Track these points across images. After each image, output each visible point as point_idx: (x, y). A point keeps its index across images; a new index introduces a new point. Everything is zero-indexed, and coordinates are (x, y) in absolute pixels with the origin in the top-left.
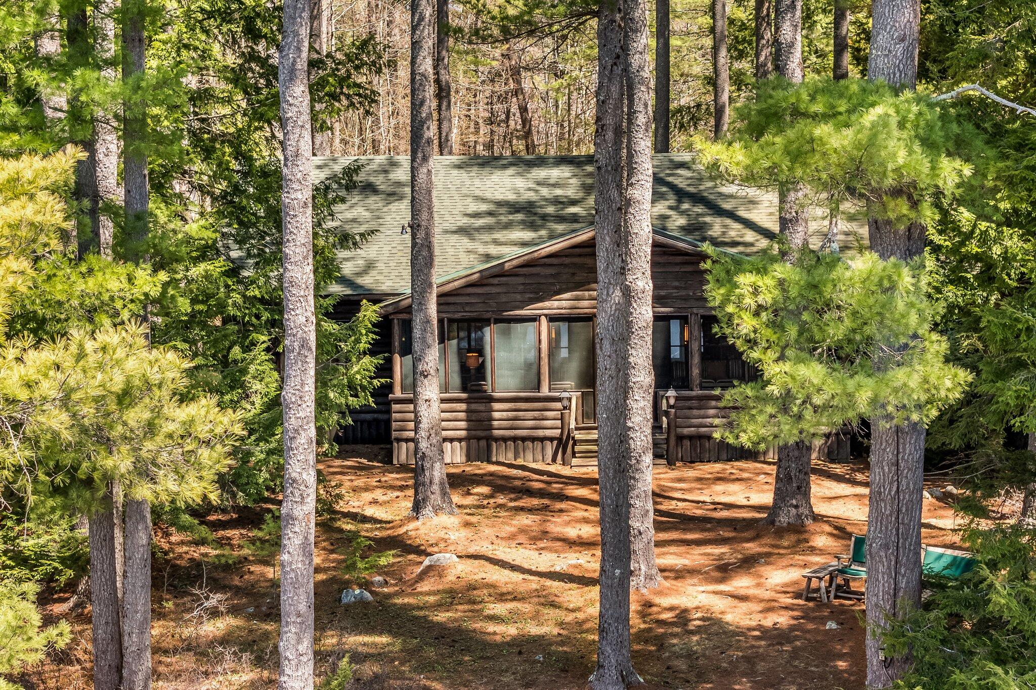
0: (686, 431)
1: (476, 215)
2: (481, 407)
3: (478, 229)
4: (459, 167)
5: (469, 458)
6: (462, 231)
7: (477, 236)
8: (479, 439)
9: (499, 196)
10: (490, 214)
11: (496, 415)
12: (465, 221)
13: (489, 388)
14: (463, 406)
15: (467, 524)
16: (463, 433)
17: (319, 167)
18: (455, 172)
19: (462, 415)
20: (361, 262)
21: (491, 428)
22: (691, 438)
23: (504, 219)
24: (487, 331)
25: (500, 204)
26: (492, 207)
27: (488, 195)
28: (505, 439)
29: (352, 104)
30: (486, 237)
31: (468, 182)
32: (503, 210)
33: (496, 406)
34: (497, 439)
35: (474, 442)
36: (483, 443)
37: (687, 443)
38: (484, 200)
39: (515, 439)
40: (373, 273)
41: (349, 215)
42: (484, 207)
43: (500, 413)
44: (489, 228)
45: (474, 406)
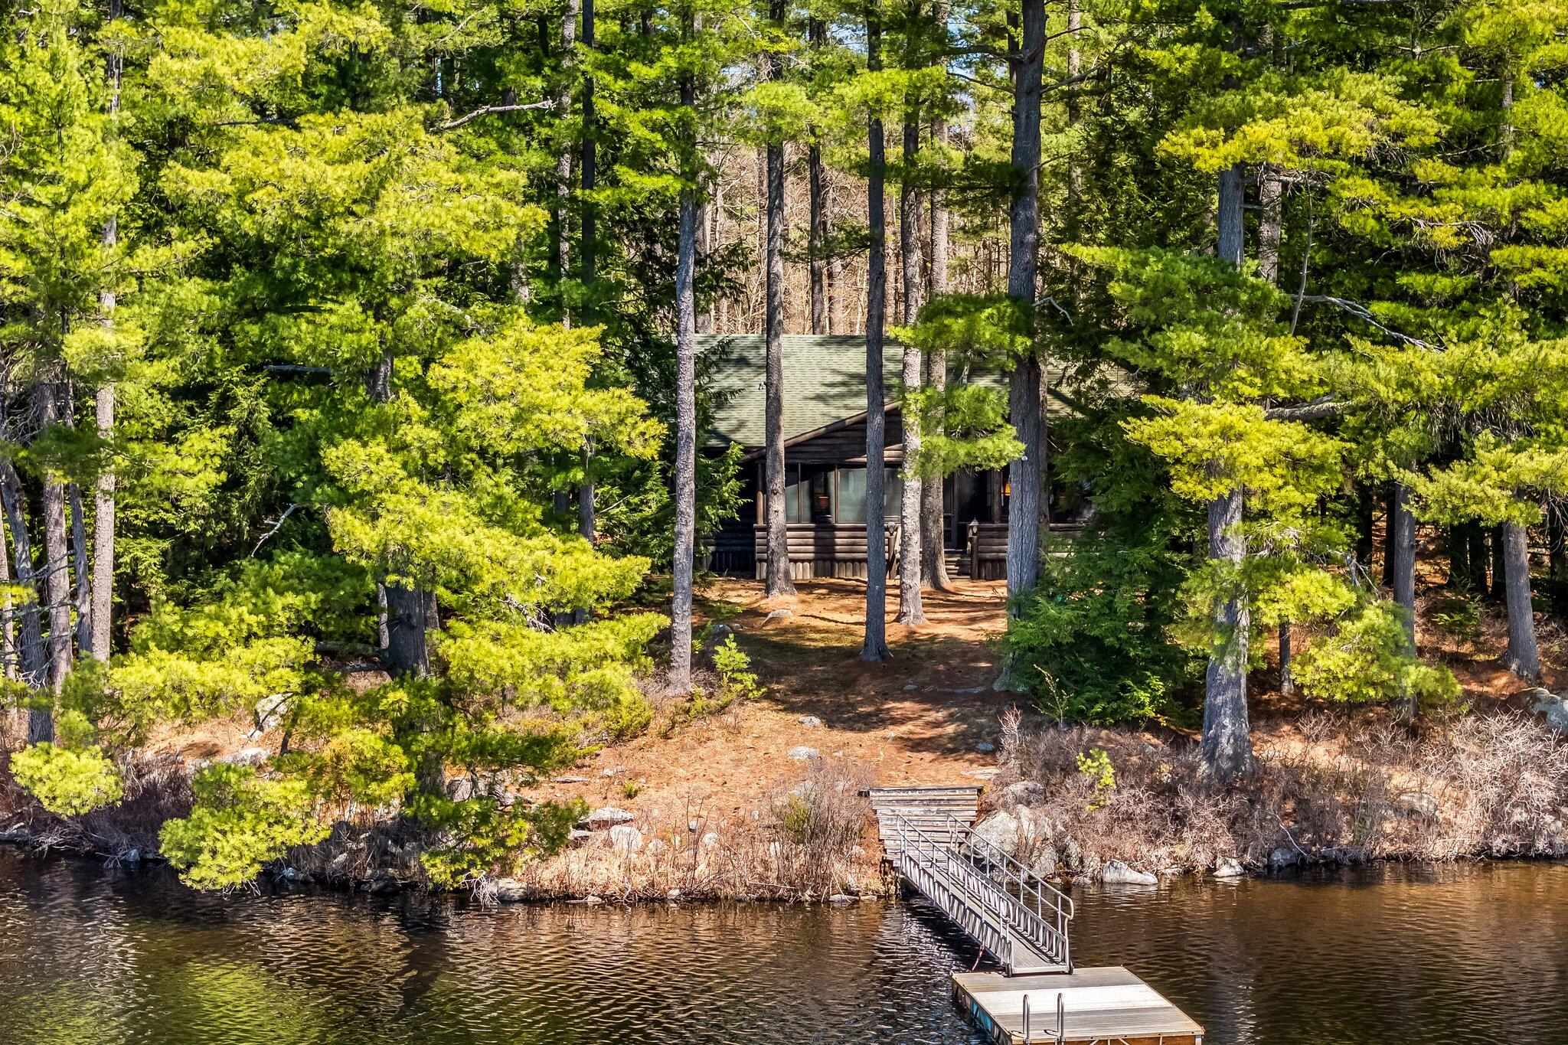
0: (988, 556)
1: (832, 385)
2: (827, 535)
3: (833, 397)
4: (820, 344)
5: (816, 574)
6: (820, 398)
7: (832, 402)
8: (824, 560)
9: (853, 370)
10: (844, 384)
11: (838, 541)
12: (822, 390)
13: (833, 520)
14: (811, 534)
15: (803, 602)
16: (812, 555)
17: (700, 343)
18: (817, 349)
19: (811, 541)
20: (734, 422)
21: (834, 551)
22: (992, 561)
23: (854, 388)
24: (832, 475)
25: (852, 376)
26: (846, 379)
27: (844, 369)
28: (845, 561)
29: (725, 294)
30: (839, 403)
31: (827, 358)
32: (854, 381)
33: (839, 534)
34: (839, 561)
35: (820, 563)
36: (828, 564)
37: (989, 565)
38: (839, 373)
39: (853, 560)
40: (744, 430)
41: (725, 384)
42: (839, 379)
43: (841, 540)
44: (841, 396)
45: (821, 534)
